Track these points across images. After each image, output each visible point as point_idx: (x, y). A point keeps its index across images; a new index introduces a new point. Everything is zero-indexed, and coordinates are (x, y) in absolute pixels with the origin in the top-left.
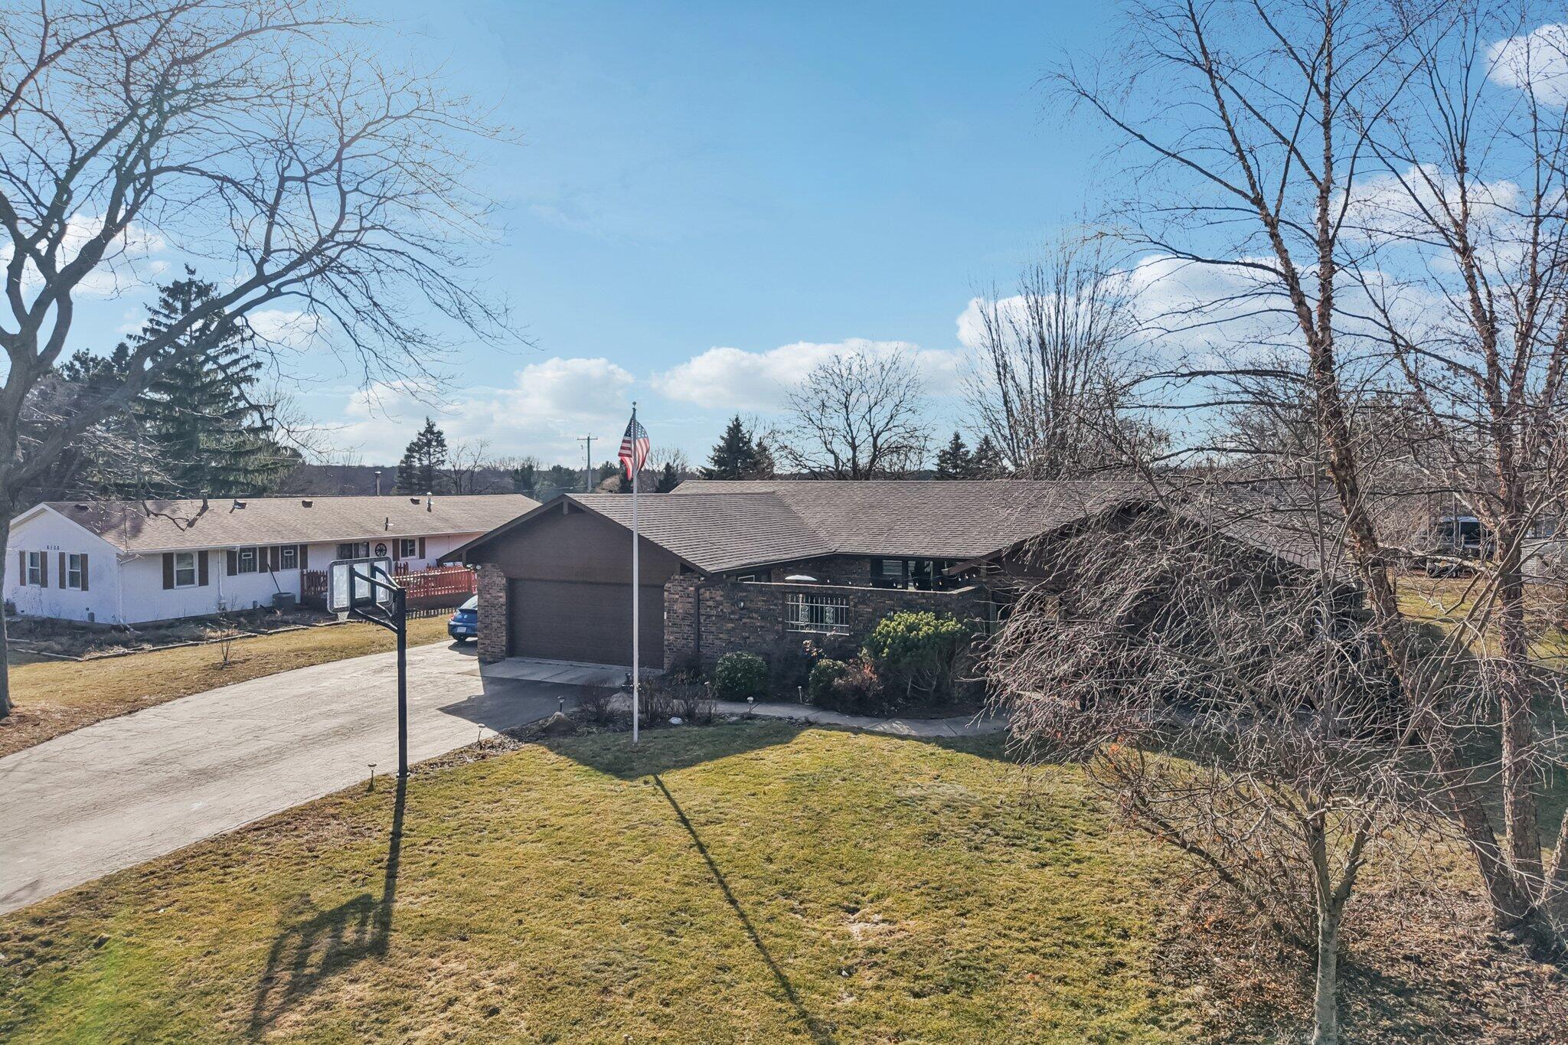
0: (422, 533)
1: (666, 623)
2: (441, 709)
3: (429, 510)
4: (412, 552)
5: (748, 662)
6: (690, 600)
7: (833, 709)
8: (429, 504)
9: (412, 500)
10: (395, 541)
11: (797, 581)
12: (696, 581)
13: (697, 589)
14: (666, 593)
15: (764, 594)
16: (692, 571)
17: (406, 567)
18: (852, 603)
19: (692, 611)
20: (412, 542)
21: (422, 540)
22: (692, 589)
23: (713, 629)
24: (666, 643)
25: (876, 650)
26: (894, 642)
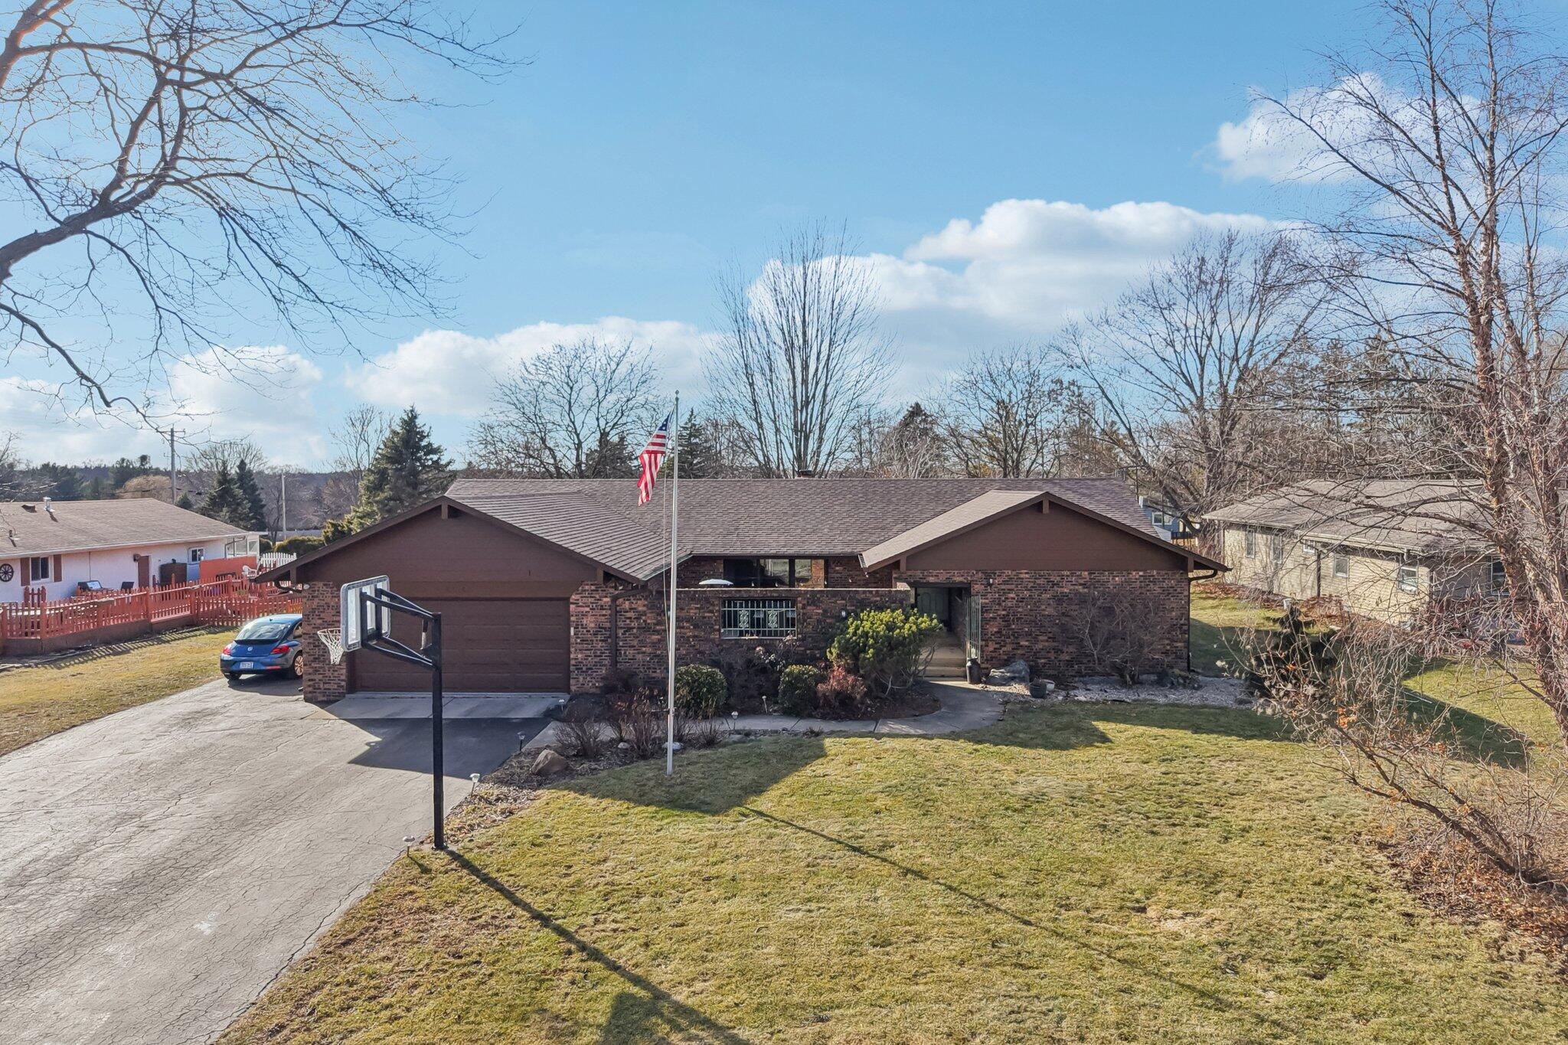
0: (57, 550)
1: (573, 640)
2: (356, 761)
3: (54, 519)
4: (45, 575)
5: (708, 674)
6: (604, 612)
7: (810, 716)
8: (51, 513)
9: (25, 507)
10: (24, 561)
11: (712, 586)
12: (612, 590)
13: (615, 599)
14: (572, 607)
15: (699, 601)
16: (618, 579)
17: (42, 593)
18: (800, 605)
19: (608, 625)
20: (45, 561)
21: (58, 558)
22: (608, 599)
23: (635, 643)
24: (573, 662)
25: (853, 651)
26: (876, 642)
